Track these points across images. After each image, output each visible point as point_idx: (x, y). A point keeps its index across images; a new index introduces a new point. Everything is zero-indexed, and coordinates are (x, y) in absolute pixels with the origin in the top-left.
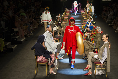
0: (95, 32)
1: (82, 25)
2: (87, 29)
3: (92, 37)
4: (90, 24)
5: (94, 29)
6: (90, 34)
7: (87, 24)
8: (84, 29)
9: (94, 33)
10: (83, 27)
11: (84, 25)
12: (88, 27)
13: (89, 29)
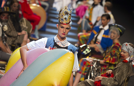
0: (115, 55)
1: (80, 34)
2: (93, 45)
5: (115, 47)
6: (102, 62)
7: (95, 32)
8: (86, 47)
9: (114, 60)
10: (82, 40)
11: (85, 34)
12: (98, 41)
13: (98, 47)
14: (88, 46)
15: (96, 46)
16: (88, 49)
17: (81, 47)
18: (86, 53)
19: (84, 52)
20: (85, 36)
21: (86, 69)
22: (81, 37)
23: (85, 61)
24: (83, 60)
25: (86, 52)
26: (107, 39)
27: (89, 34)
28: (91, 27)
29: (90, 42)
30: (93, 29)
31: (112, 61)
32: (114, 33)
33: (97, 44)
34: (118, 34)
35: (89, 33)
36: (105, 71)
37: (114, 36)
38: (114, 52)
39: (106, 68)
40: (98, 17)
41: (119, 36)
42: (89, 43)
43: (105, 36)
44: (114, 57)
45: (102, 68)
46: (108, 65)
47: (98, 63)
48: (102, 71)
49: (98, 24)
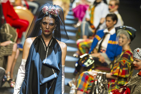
0: (126, 66)
1: (80, 40)
2: (96, 55)
3: (113, 86)
4: (108, 37)
6: (109, 75)
8: (87, 57)
10: (83, 48)
11: (86, 41)
12: (103, 49)
13: (103, 57)
14: (90, 55)
15: (101, 56)
16: (91, 59)
17: (81, 57)
18: (88, 65)
19: (86, 64)
20: (86, 43)
21: (89, 85)
22: (81, 44)
23: (87, 75)
24: (84, 74)
25: (89, 63)
26: (115, 45)
27: (92, 41)
28: (93, 31)
29: (93, 50)
30: (95, 33)
31: (122, 74)
32: (122, 37)
33: (102, 52)
34: (127, 38)
35: (91, 39)
36: (114, 87)
37: (123, 42)
38: (124, 61)
39: (114, 83)
40: (101, 19)
41: (130, 40)
42: (92, 52)
43: (111, 42)
44: (124, 69)
45: (109, 84)
46: (117, 78)
47: (104, 77)
48: (110, 87)
49: (101, 28)
